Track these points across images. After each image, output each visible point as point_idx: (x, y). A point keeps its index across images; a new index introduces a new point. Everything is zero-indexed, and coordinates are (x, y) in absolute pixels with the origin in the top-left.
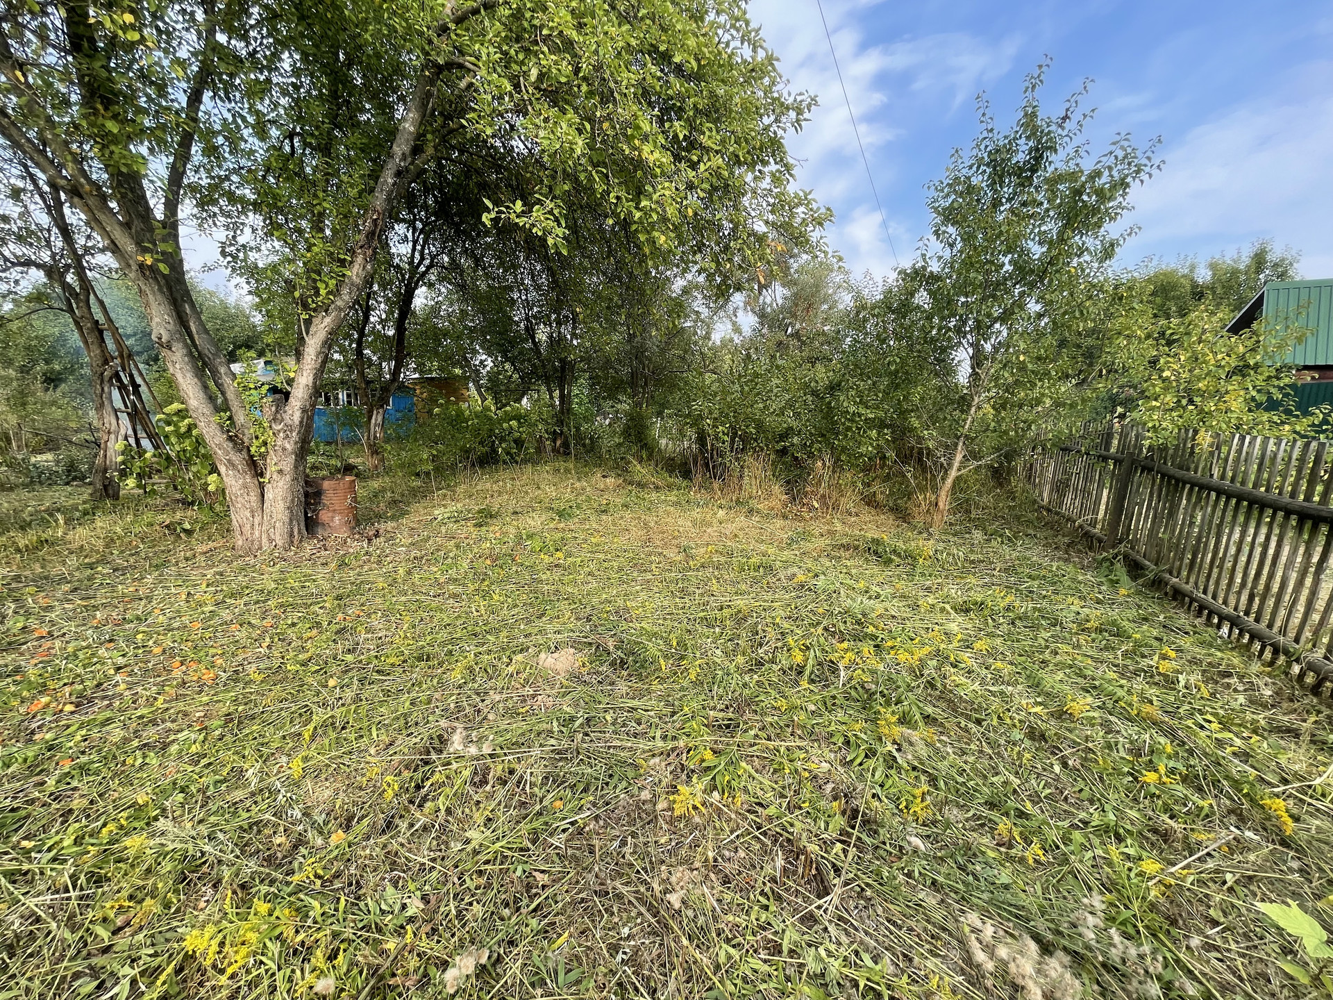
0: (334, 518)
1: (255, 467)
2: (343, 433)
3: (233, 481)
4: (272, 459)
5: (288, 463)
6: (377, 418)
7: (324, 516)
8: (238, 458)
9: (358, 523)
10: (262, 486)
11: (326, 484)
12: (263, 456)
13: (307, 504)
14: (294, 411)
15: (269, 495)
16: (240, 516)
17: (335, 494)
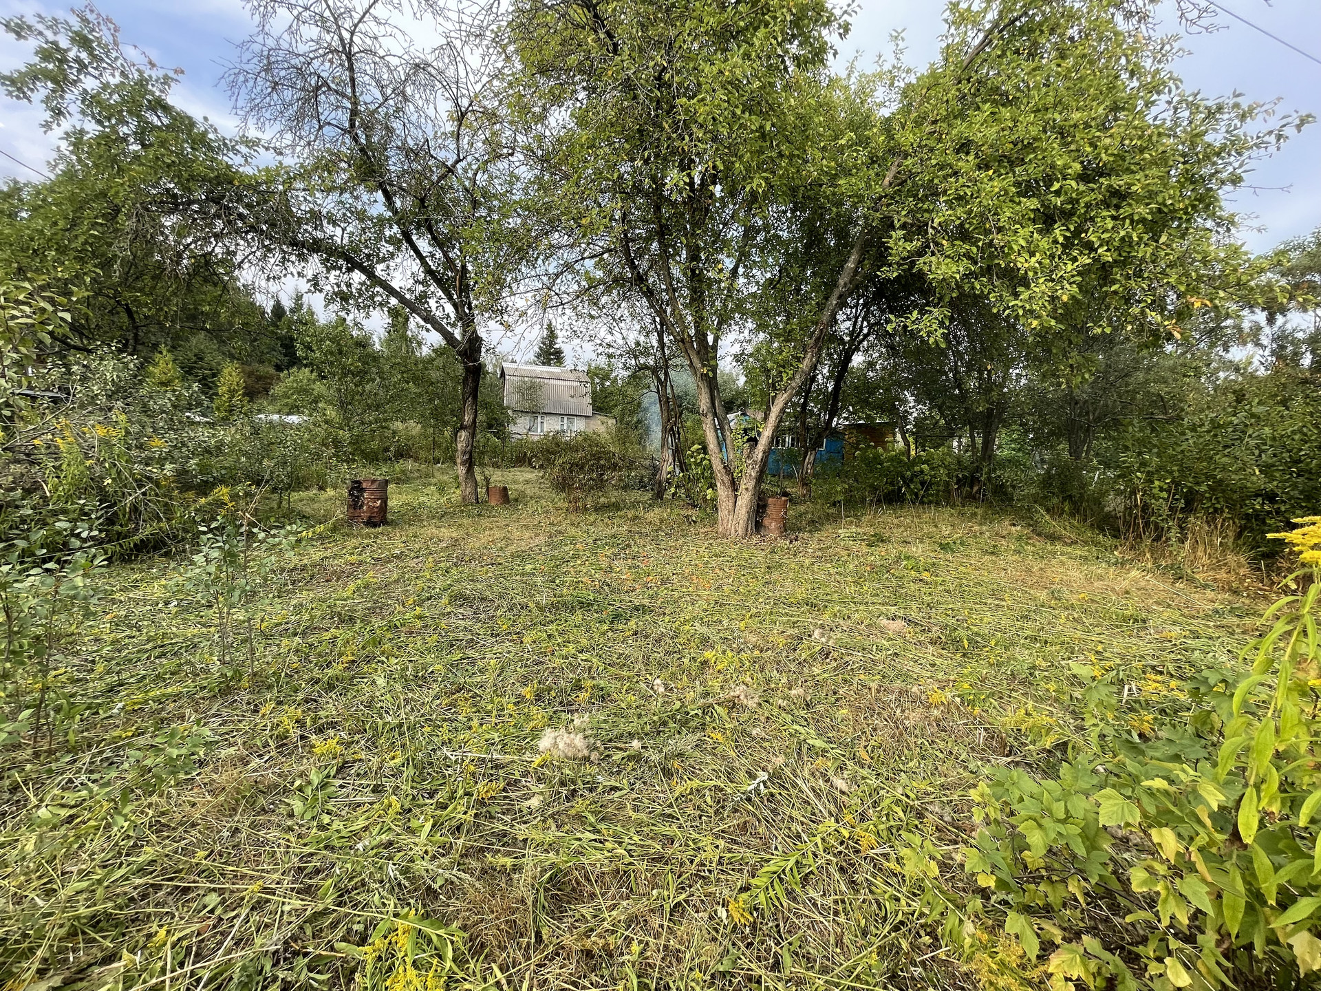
0: (772, 524)
1: (734, 486)
2: (784, 468)
3: (723, 492)
4: (744, 481)
5: (751, 484)
6: (810, 458)
7: (766, 521)
8: (726, 479)
9: (786, 530)
10: (736, 496)
11: (770, 500)
12: (740, 478)
13: (758, 512)
14: (759, 453)
15: (739, 503)
16: (723, 514)
17: (774, 508)
